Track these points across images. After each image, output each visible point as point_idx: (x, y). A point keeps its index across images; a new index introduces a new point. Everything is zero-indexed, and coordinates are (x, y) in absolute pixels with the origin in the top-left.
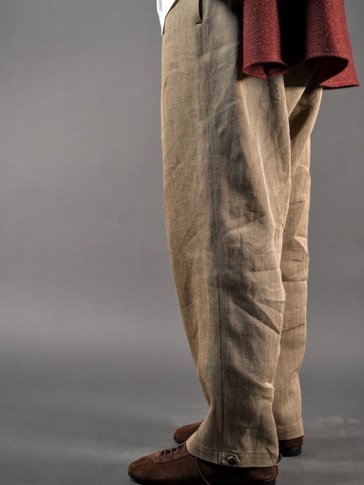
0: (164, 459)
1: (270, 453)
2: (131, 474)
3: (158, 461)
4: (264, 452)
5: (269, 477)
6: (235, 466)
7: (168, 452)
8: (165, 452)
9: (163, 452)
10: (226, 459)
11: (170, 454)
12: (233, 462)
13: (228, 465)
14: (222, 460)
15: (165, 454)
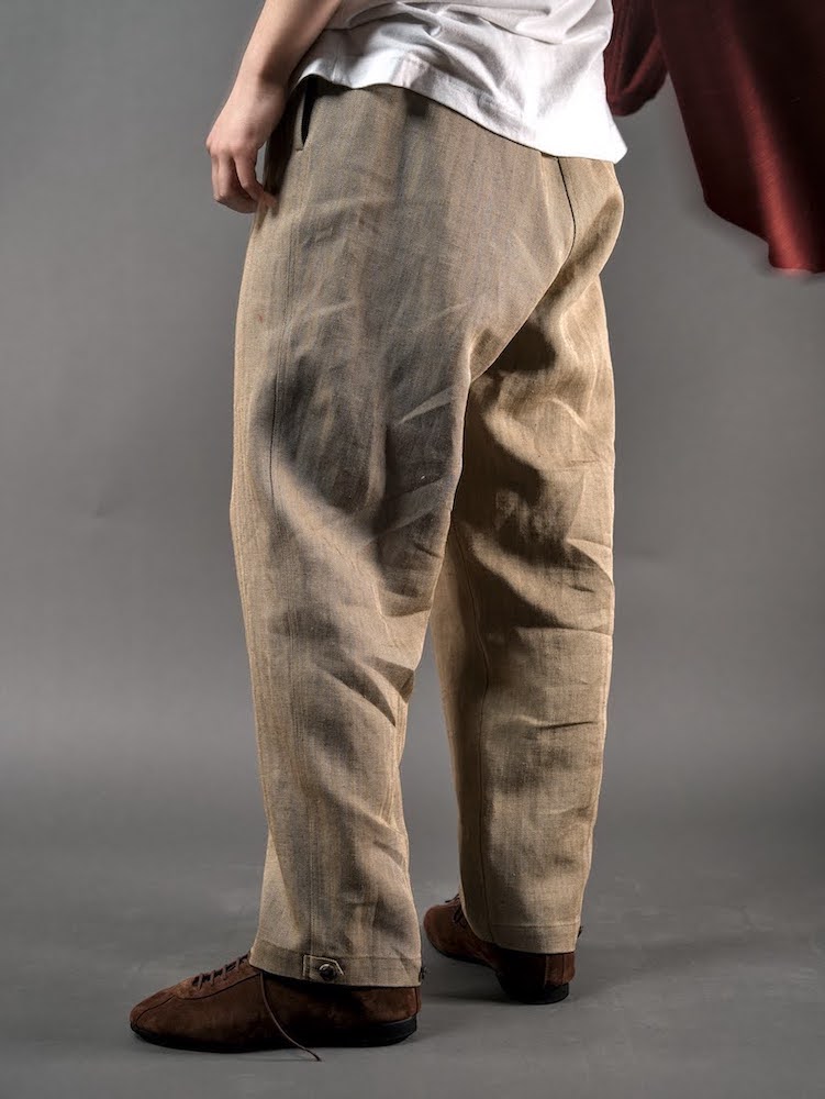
0: (199, 992)
1: (403, 960)
2: (135, 1027)
3: (187, 995)
4: (391, 956)
5: (402, 1013)
6: (333, 982)
7: (206, 977)
8: (200, 979)
9: (197, 979)
10: (317, 968)
11: (211, 982)
12: (329, 974)
13: (321, 980)
14: (308, 972)
15: (200, 982)
